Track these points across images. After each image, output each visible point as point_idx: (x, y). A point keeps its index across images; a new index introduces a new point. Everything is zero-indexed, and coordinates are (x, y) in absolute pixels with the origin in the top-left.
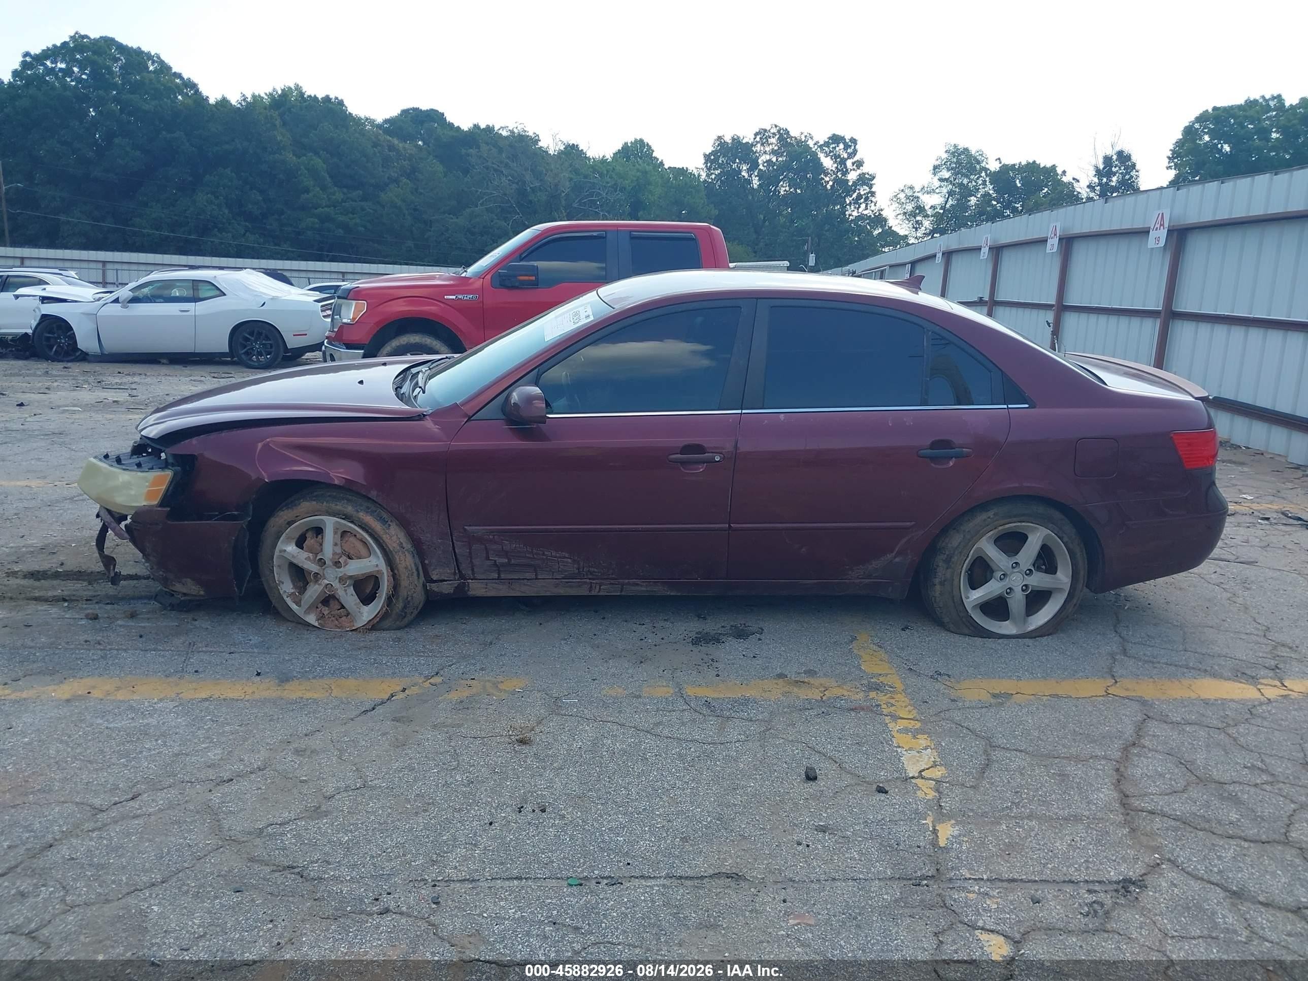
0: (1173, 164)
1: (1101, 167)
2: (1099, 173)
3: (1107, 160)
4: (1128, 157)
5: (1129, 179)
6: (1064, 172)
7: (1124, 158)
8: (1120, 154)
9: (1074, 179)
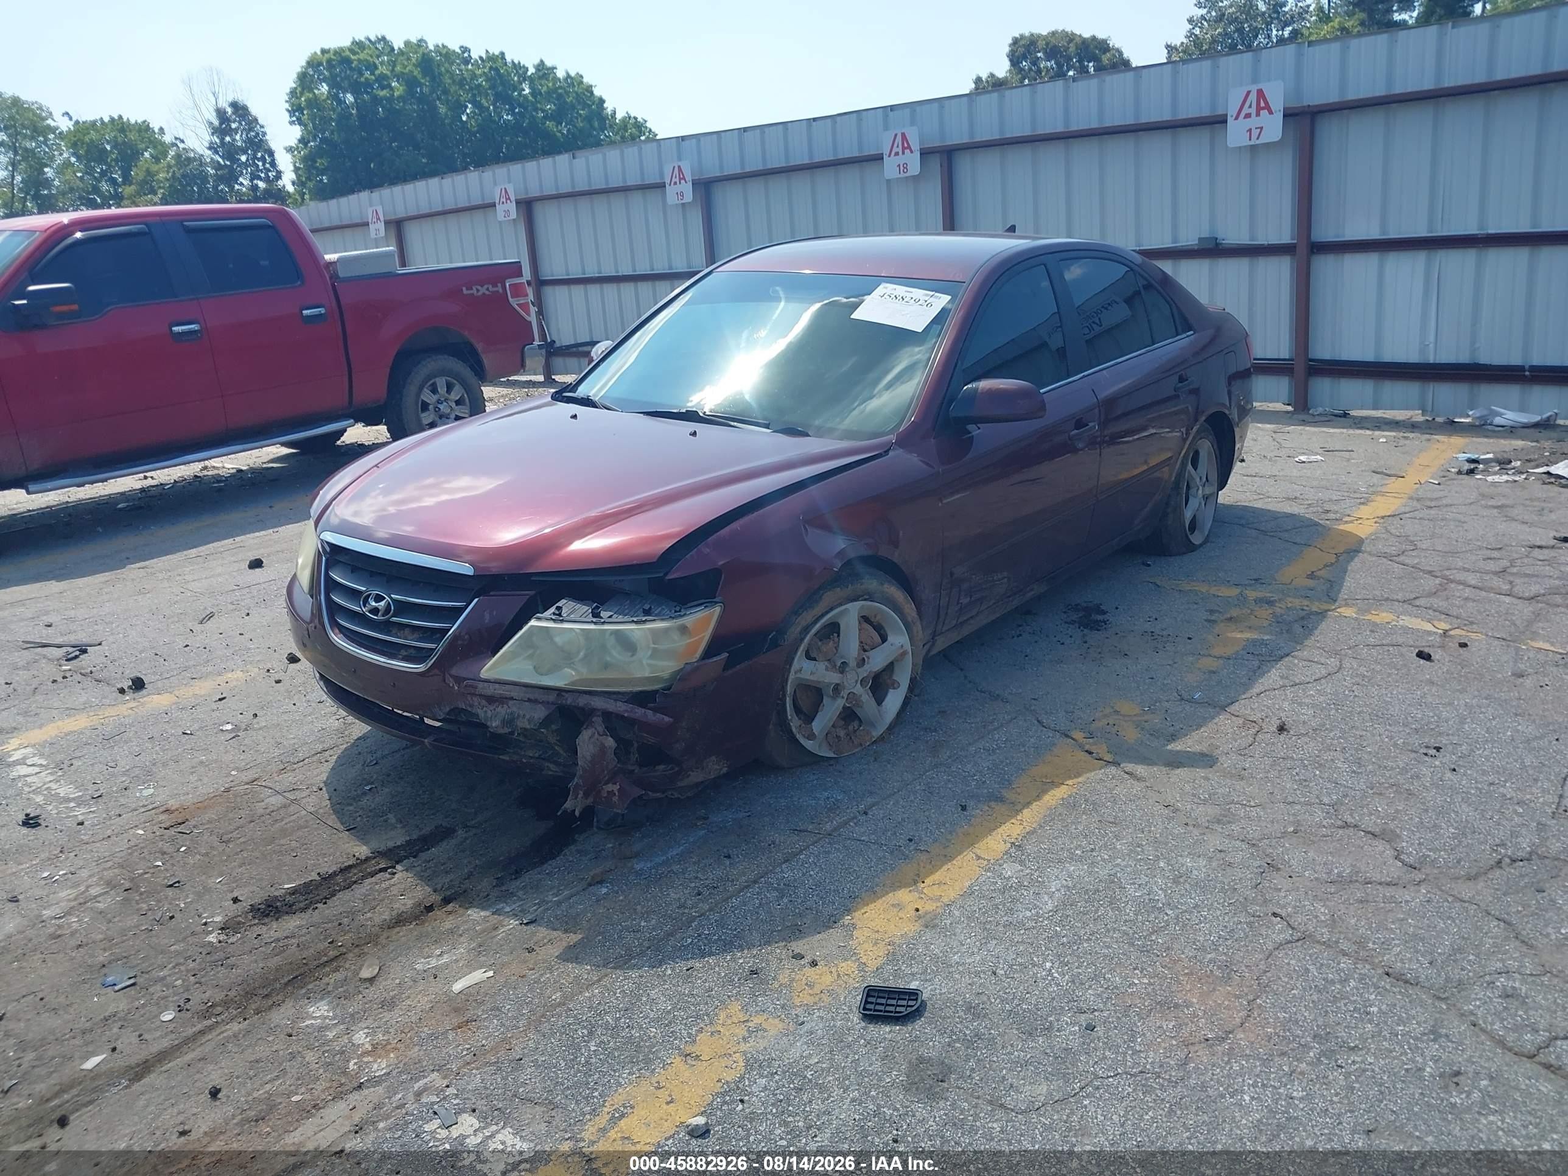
0: (294, 119)
1: (216, 123)
2: (216, 131)
3: (221, 113)
4: (245, 109)
5: (255, 137)
6: (161, 129)
7: (240, 110)
8: (234, 105)
9: (176, 138)
